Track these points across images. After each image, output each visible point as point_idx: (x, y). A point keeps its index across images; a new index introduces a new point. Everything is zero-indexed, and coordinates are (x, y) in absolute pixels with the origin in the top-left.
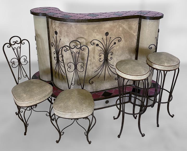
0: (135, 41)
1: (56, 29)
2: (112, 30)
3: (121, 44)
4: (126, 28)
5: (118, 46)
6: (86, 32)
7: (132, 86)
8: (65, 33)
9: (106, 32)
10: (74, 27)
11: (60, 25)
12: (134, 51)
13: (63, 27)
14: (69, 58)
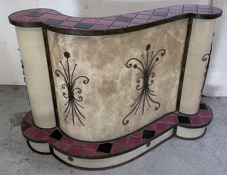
0: (182, 51)
1: (67, 49)
2: (154, 40)
3: (165, 59)
4: (171, 35)
5: (161, 63)
6: (120, 49)
7: (175, 113)
8: (85, 54)
9: (146, 45)
10: (100, 43)
11: (74, 42)
12: (180, 66)
13: (80, 45)
14: (91, 92)
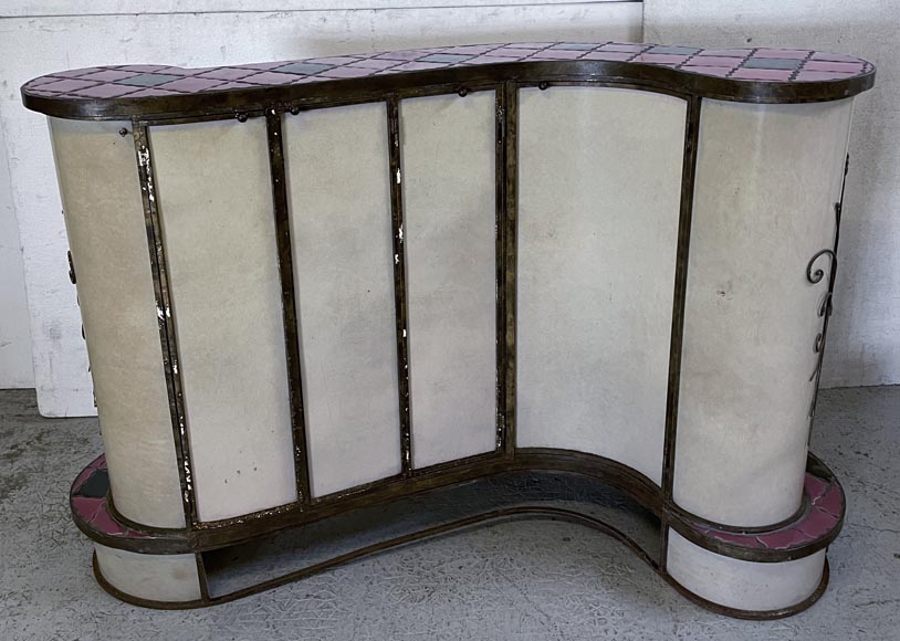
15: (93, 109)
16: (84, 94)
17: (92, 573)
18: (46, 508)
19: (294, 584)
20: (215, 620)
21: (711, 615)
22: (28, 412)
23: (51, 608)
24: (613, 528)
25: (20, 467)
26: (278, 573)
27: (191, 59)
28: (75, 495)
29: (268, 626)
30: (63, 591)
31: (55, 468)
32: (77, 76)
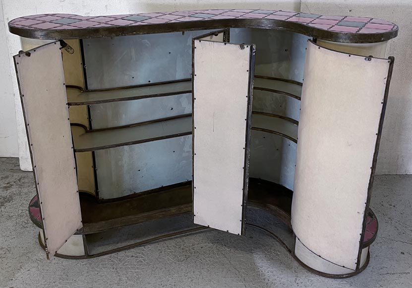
15: (39, 34)
16: (35, 27)
17: (38, 241)
18: (20, 211)
19: (127, 251)
20: (90, 264)
21: (313, 275)
22: (15, 168)
23: (18, 255)
24: (272, 234)
25: (10, 193)
26: (120, 245)
27: (92, 10)
28: (32, 206)
29: (113, 269)
30: (25, 248)
31: (26, 194)
32: (34, 18)
